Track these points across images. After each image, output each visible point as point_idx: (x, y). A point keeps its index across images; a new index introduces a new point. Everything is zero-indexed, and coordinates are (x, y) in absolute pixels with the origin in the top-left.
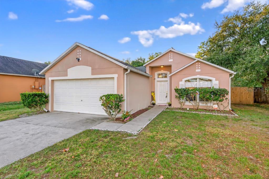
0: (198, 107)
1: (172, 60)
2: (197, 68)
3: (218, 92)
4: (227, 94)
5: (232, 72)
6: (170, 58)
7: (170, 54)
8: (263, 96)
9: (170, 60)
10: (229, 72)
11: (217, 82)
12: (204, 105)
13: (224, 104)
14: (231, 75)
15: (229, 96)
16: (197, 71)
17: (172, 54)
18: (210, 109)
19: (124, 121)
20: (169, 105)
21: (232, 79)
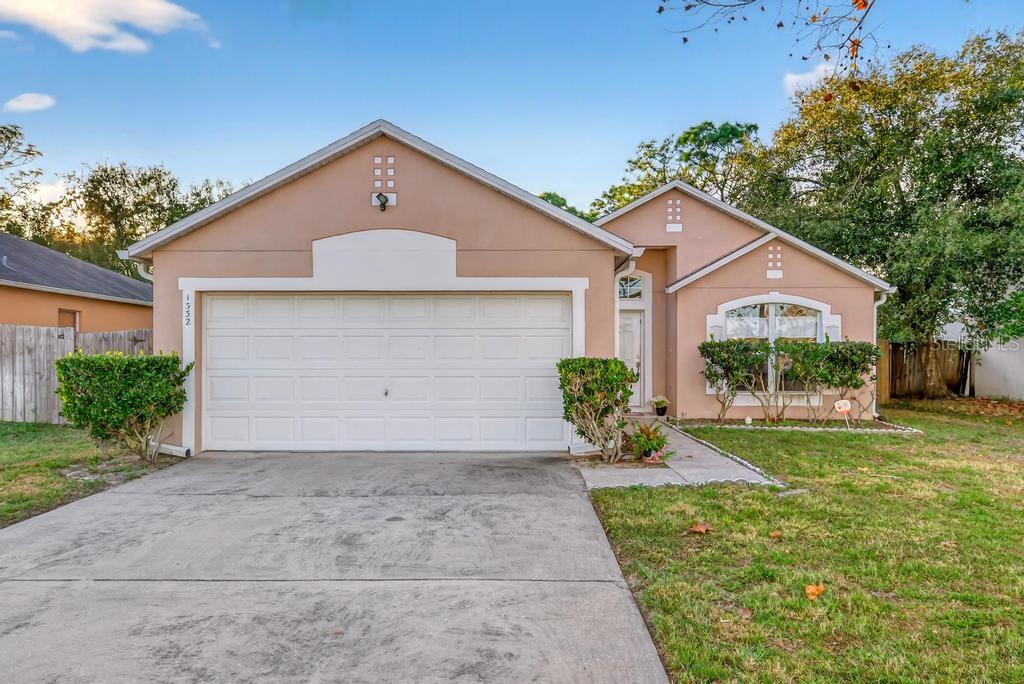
0: (782, 412)
1: (678, 228)
2: (770, 264)
6: (670, 218)
7: (670, 202)
8: (908, 373)
9: (673, 228)
10: (874, 286)
11: (837, 320)
12: (803, 403)
13: (860, 398)
14: (878, 295)
16: (772, 275)
17: (678, 202)
18: (823, 416)
19: (648, 460)
20: (657, 409)
21: (879, 308)
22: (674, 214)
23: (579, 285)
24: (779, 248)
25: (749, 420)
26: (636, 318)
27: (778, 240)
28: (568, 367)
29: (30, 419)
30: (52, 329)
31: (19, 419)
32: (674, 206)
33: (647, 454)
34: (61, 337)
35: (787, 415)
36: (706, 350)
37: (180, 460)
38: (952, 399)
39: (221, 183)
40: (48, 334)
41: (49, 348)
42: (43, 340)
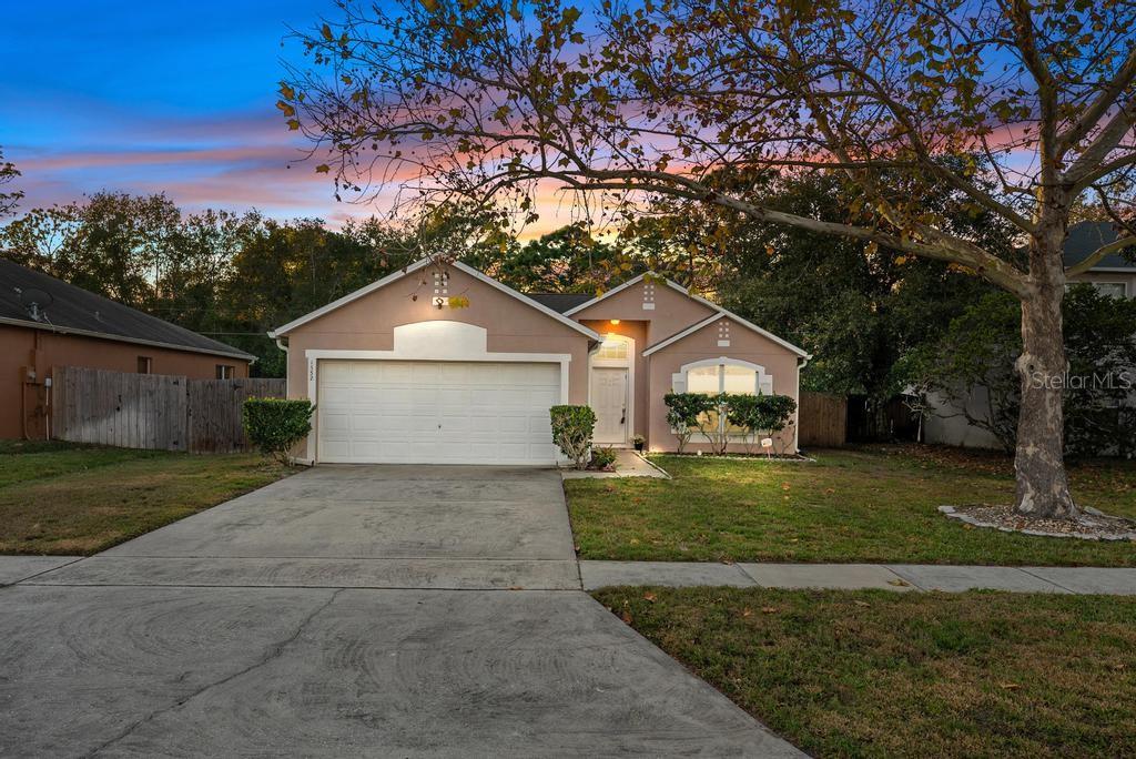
1: (651, 307)
2: (721, 336)
3: (773, 405)
4: (792, 411)
5: (803, 353)
6: (646, 299)
7: (647, 287)
9: (646, 307)
10: (796, 354)
11: (769, 379)
13: (784, 438)
14: (800, 360)
15: (795, 416)
16: (721, 343)
17: (652, 286)
18: (754, 451)
19: (605, 469)
20: (636, 445)
21: (801, 370)
22: (649, 296)
23: (565, 359)
24: (727, 324)
25: (700, 453)
26: (623, 374)
27: (726, 318)
28: (557, 411)
29: (152, 446)
30: (169, 377)
31: (142, 446)
32: (649, 290)
33: (605, 465)
34: (176, 383)
35: (727, 450)
36: (669, 399)
37: (308, 467)
38: (895, 443)
39: (226, 215)
40: (166, 381)
41: (167, 392)
42: (162, 385)
